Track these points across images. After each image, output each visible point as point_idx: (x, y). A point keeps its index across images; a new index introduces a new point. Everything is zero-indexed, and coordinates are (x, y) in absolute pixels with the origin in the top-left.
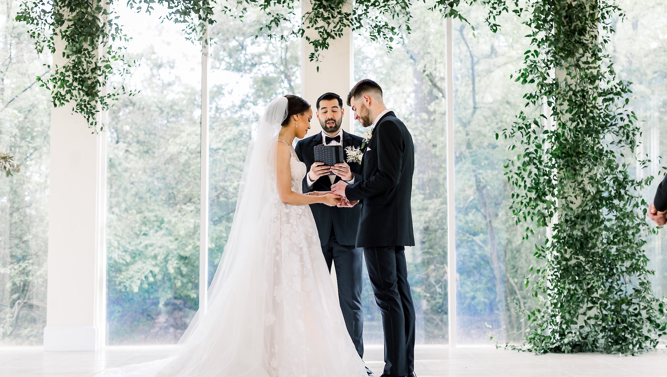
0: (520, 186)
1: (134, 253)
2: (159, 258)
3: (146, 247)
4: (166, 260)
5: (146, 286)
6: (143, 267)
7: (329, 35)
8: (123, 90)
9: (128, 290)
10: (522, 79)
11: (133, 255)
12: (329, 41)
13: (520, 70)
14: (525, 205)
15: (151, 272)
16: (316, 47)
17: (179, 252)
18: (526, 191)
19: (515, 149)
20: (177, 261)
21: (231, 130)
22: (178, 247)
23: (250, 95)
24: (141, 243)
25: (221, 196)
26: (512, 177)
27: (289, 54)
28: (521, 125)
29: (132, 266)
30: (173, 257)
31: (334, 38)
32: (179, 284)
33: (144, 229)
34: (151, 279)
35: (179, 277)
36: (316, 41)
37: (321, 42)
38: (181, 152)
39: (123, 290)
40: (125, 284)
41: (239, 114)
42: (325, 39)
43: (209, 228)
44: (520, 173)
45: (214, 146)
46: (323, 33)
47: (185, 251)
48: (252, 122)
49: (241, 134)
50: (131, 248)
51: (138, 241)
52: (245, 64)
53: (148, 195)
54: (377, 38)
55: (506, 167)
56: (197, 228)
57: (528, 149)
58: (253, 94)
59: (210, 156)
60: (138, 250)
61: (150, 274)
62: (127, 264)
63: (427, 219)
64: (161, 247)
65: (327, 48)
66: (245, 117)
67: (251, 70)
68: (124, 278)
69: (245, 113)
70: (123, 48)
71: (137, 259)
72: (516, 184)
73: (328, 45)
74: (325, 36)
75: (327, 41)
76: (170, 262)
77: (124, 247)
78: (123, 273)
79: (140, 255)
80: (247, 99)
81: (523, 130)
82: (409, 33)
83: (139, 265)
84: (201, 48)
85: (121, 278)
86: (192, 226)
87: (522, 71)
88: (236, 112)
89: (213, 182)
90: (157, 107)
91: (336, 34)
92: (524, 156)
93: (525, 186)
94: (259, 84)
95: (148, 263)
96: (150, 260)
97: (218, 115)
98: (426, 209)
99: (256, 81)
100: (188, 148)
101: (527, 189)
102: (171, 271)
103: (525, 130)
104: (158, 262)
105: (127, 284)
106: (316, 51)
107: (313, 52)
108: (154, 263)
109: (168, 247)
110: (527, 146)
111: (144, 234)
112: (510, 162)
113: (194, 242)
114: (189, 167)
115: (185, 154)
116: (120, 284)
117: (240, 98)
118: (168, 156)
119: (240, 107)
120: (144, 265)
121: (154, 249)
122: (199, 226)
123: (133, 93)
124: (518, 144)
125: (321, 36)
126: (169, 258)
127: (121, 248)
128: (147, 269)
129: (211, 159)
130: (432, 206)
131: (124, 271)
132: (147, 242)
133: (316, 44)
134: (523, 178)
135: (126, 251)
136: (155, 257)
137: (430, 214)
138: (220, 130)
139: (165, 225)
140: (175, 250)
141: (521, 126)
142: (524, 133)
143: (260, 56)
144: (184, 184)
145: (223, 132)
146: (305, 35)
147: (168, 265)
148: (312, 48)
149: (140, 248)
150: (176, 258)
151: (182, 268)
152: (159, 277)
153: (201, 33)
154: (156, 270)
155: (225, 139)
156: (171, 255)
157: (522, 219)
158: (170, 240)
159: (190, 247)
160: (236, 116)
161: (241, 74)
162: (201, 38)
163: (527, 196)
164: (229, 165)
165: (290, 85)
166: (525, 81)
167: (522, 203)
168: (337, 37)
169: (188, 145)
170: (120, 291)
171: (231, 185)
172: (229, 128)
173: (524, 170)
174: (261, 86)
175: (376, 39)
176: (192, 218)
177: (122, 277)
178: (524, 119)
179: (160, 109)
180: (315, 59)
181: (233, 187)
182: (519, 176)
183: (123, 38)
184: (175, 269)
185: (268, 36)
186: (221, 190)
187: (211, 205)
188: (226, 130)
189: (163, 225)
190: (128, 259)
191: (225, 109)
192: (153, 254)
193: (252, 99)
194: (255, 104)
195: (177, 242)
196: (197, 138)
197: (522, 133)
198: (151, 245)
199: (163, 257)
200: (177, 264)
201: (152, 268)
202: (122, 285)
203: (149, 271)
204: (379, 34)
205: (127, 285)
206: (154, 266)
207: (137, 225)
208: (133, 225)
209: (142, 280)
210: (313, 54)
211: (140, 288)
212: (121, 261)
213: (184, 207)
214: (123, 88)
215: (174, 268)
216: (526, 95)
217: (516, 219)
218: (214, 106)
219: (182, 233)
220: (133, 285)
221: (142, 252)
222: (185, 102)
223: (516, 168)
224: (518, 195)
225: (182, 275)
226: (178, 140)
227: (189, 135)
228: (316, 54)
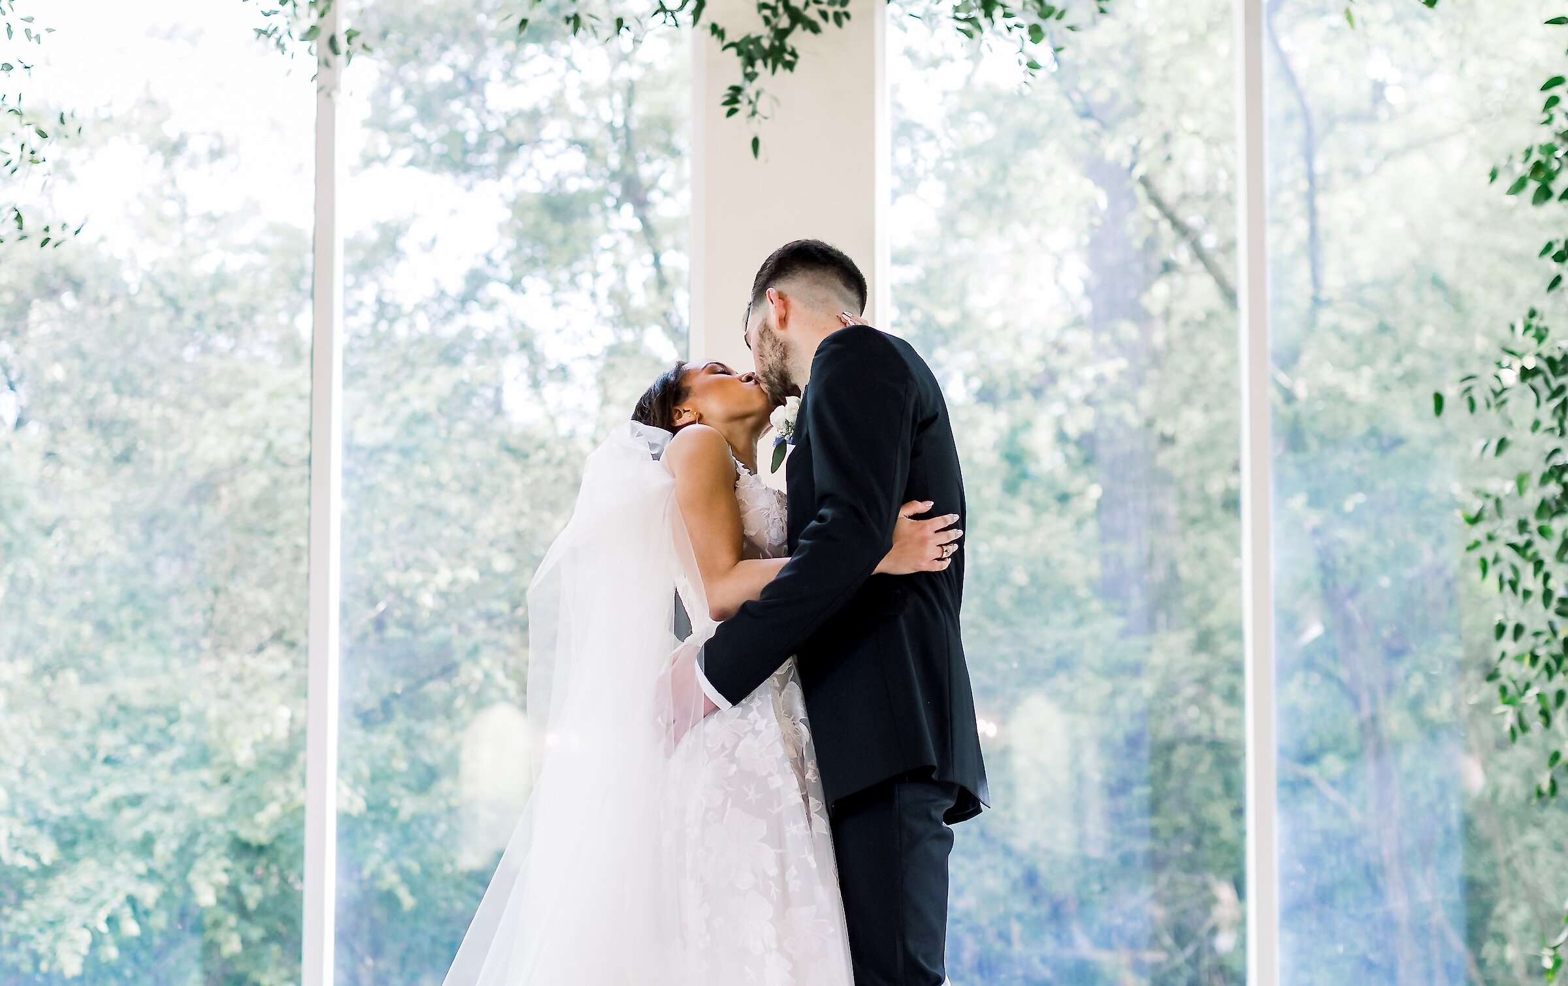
0: (1527, 594)
1: (73, 830)
2: (159, 849)
3: (116, 806)
4: (185, 857)
5: (111, 953)
6: (101, 884)
7: (796, 17)
8: (16, 224)
9: (44, 966)
10: (1533, 186)
11: (67, 836)
12: (799, 39)
13: (1529, 152)
14: (1547, 667)
15: (132, 901)
16: (750, 61)
17: (232, 826)
18: (1551, 614)
19: (1509, 453)
20: (227, 863)
21: (426, 380)
22: (232, 809)
23: (497, 256)
24: (95, 792)
25: (389, 621)
26: (1496, 560)
27: (640, 109)
28: (1530, 363)
29: (62, 878)
30: (209, 845)
31: (814, 28)
32: (232, 946)
33: (108, 741)
34: (131, 928)
35: (232, 920)
36: (748, 40)
37: (766, 43)
38: (244, 460)
39: (27, 967)
40: (33, 945)
41: (460, 322)
42: (782, 34)
43: (343, 738)
44: (1529, 544)
45: (366, 437)
46: (774, 10)
47: (257, 826)
48: (505, 351)
49: (464, 394)
50: (55, 811)
51: (85, 785)
52: (481, 146)
53: (126, 614)
54: (979, 27)
55: (1475, 520)
56: (297, 738)
57: (1556, 451)
58: (509, 254)
59: (348, 474)
60: (84, 818)
61: (127, 911)
62: (48, 872)
63: (1139, 706)
64: (169, 809)
65: (790, 66)
66: (480, 335)
67: (500, 169)
68: (32, 921)
69: (480, 321)
70: (18, 67)
71: (80, 850)
72: (1514, 585)
73: (793, 53)
74: (784, 22)
75: (790, 41)
76: (200, 865)
77: (30, 805)
78: (29, 905)
79: (90, 836)
80: (490, 271)
81: (1538, 381)
82: (1102, 11)
83: (87, 873)
84: (314, 69)
85: (20, 924)
86: (281, 733)
87: (1536, 156)
88: (449, 316)
89: (361, 571)
90: (161, 294)
91: (824, 15)
92: (1544, 480)
93: (1547, 595)
94: (531, 217)
95: (119, 866)
96: (127, 855)
97: (383, 326)
98: (1136, 670)
99: (518, 206)
100: (269, 447)
101: (1554, 604)
102: (206, 897)
103: (1547, 382)
104: (158, 864)
105: (42, 944)
106: (750, 77)
107: (738, 80)
108: (141, 867)
109: (192, 807)
110: (1553, 442)
111: (107, 760)
112: (1490, 504)
113: (287, 792)
114: (274, 515)
115: (260, 466)
116: (14, 945)
117: (464, 268)
118: (196, 473)
119: (464, 300)
120: (103, 875)
121: (144, 817)
122: (304, 732)
123: (55, 234)
124: (1521, 436)
125: (767, 21)
126: (198, 849)
127: (20, 810)
128: (116, 890)
129: (355, 486)
130: (1157, 658)
131: (31, 898)
132: (118, 790)
133: (749, 51)
134: (1539, 564)
135: (39, 823)
136: (146, 845)
137: (1147, 686)
138: (385, 377)
139: (184, 730)
140: (221, 819)
141: (1530, 367)
142: (1545, 393)
143: (534, 117)
144: (254, 576)
145: (398, 387)
146: (706, 17)
147: (192, 877)
148: (732, 68)
149: (95, 808)
150: (223, 849)
151: (245, 888)
152: (160, 921)
153: (315, 14)
154: (150, 894)
155: (405, 411)
156: (203, 839)
157: (1537, 724)
158: (204, 785)
159: (273, 810)
160: (450, 331)
161: (465, 179)
162: (312, 33)
163: (1554, 633)
164: (421, 507)
165: (643, 220)
166: (1544, 194)
167: (1534, 658)
168: (828, 27)
169: (271, 434)
170: (15, 970)
171: (424, 584)
172: (422, 372)
173: (1542, 532)
174: (537, 224)
175: (976, 33)
176: (283, 702)
177: (22, 917)
178: (1540, 337)
179: (172, 301)
180: (743, 107)
181: (432, 588)
182: (1524, 556)
183: (19, 28)
184: (218, 891)
185: (568, 20)
186: (390, 598)
187: (350, 655)
188: (411, 376)
189: (174, 730)
190: (48, 852)
191: (408, 308)
192: (137, 834)
193: (506, 273)
194: (515, 284)
195: (226, 790)
196: (303, 408)
197: (1534, 390)
198: (136, 801)
199: (174, 845)
200: (226, 870)
201: (133, 888)
202: (23, 946)
203: (121, 897)
204: (989, 14)
205: (42, 949)
206: (141, 877)
207: (82, 727)
208: (67, 727)
209: (96, 934)
210: (737, 90)
211: (92, 961)
212: (23, 861)
213: (251, 662)
214: (19, 218)
215: (217, 887)
216: (1549, 247)
217: (1510, 720)
218: (368, 294)
219: (244, 755)
220: (63, 948)
221: (98, 824)
222: (265, 277)
223: (1510, 522)
224: (1519, 630)
225: (243, 912)
226: (234, 417)
227: (274, 395)
228: (750, 89)
